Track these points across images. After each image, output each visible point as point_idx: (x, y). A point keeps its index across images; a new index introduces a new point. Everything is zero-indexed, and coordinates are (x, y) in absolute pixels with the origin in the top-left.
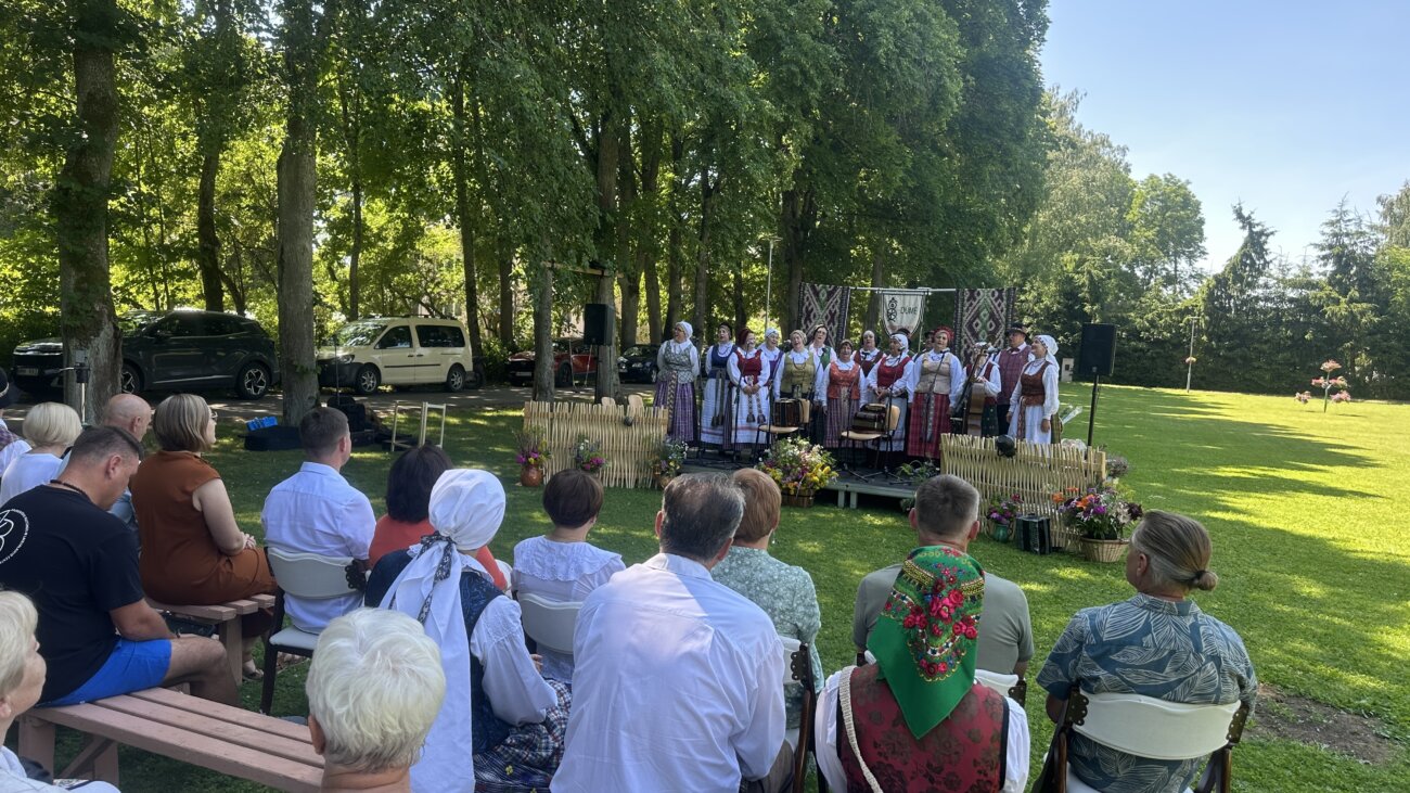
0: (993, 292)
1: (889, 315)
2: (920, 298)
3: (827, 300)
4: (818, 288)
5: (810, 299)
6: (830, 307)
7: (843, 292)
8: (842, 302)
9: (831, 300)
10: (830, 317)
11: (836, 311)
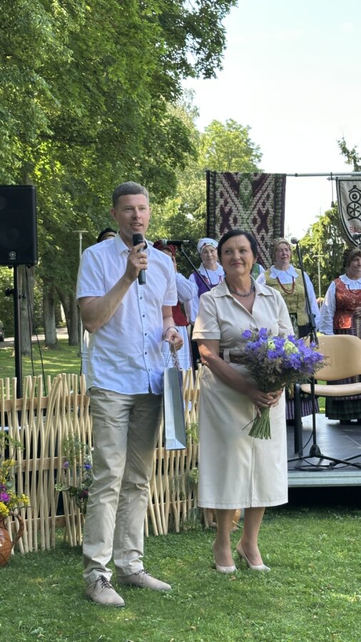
1: (352, 211)
3: (254, 195)
4: (237, 178)
5: (226, 195)
6: (260, 205)
7: (276, 182)
8: (275, 197)
9: (259, 195)
10: (259, 220)
11: (268, 211)
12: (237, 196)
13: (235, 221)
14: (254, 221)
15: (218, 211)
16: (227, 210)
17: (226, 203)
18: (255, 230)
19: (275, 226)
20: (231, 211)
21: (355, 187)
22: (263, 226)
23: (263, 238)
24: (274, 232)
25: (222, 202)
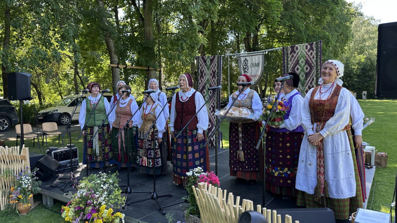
0: (307, 46)
1: (244, 69)
2: (261, 56)
3: (211, 64)
4: (205, 58)
5: (202, 65)
6: (213, 68)
7: (218, 59)
8: (218, 65)
10: (213, 74)
11: (215, 70)
13: (205, 74)
14: (211, 74)
15: (199, 71)
16: (202, 71)
17: (202, 68)
18: (211, 78)
19: (218, 76)
20: (203, 71)
21: (246, 59)
22: (214, 76)
23: (214, 81)
24: (218, 78)
25: (201, 68)
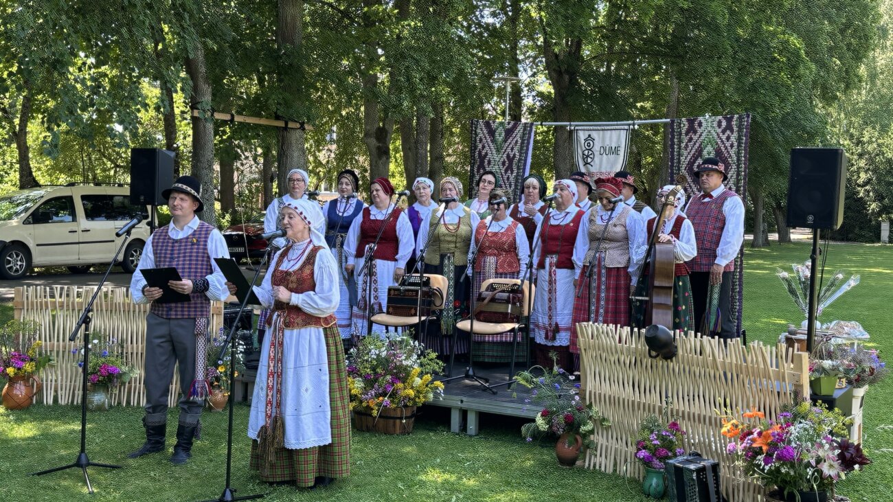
0: (720, 122)
1: (585, 157)
2: (623, 133)
3: (505, 140)
4: (494, 126)
5: (484, 140)
6: (509, 150)
7: (525, 130)
8: (522, 143)
9: (509, 141)
10: (507, 162)
11: (514, 155)
12: (492, 141)
13: (489, 162)
14: (504, 163)
16: (483, 153)
18: (503, 171)
19: (518, 168)
21: (589, 136)
22: (510, 168)
23: (508, 178)
24: (518, 173)
25: (480, 146)
